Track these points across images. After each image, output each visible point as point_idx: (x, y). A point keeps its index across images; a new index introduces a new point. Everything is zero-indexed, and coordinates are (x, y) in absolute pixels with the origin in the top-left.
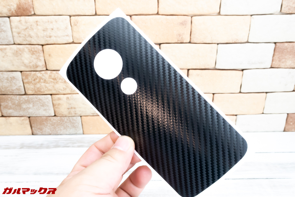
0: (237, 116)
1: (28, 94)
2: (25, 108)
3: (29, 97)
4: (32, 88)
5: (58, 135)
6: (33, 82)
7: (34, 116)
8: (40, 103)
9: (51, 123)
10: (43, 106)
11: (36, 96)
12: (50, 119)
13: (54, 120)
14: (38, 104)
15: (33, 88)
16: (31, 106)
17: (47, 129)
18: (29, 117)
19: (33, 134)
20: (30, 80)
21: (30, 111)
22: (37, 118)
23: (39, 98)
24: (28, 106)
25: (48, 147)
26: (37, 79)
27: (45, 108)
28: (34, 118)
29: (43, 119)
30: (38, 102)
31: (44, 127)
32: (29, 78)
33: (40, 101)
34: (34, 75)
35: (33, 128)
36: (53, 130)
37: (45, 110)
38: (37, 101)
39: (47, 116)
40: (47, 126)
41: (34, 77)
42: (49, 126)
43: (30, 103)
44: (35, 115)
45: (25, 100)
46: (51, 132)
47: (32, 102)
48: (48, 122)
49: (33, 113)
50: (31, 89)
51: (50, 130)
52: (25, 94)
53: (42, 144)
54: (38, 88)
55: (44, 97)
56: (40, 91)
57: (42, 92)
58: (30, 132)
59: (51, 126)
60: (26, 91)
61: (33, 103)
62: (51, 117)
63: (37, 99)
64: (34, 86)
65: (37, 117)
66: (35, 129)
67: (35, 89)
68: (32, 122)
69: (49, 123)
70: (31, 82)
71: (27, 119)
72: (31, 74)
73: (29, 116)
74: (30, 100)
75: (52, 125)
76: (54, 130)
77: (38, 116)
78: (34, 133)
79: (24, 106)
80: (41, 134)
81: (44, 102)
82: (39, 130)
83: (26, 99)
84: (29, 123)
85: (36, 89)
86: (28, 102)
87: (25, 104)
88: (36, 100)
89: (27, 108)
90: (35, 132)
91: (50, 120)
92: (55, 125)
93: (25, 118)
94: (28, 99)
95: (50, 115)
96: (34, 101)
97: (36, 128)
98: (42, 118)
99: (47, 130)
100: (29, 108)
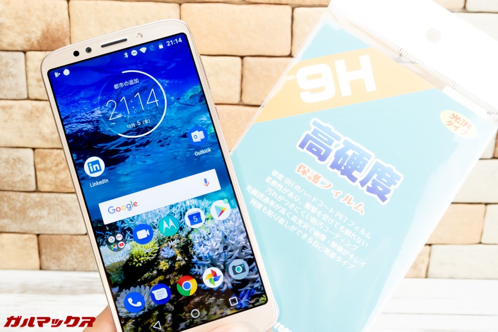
0: (433, 247)
1: (42, 190)
2: (32, 218)
3: (42, 197)
4: (51, 180)
5: (89, 271)
6: (54, 168)
7: (48, 232)
8: (62, 207)
9: (78, 247)
10: (67, 214)
11: (56, 195)
12: (77, 239)
13: (85, 241)
14: (58, 209)
15: (53, 180)
16: (45, 213)
17: (69, 259)
18: (38, 235)
19: (41, 269)
20: (50, 166)
21: (42, 222)
22: (53, 237)
23: (62, 199)
24: (39, 213)
25: (73, 292)
26: (61, 163)
27: (71, 218)
28: (47, 236)
29: (64, 240)
30: (59, 207)
31: (64, 256)
32: (48, 161)
33: (63, 205)
34: (58, 155)
35: (43, 257)
36: (81, 262)
37: (70, 222)
38: (57, 205)
39: (73, 233)
40: (70, 253)
41: (56, 159)
42: (74, 254)
43: (44, 209)
44: (51, 231)
45: (35, 202)
46: (76, 266)
47: (47, 206)
48: (74, 246)
49: (47, 226)
50: (49, 182)
51: (76, 262)
52: (37, 191)
53: (61, 287)
54: (62, 181)
55: (72, 198)
56: (65, 186)
57: (68, 188)
58: (37, 265)
59: (77, 253)
60: (39, 184)
61: (50, 208)
62: (79, 236)
63: (57, 200)
64: (55, 177)
65: (53, 234)
66: (46, 259)
67: (56, 181)
68: (42, 245)
69: (75, 248)
70: (51, 169)
71: (33, 239)
72: (51, 153)
73: (38, 233)
74: (45, 202)
75: (81, 251)
76: (84, 261)
77: (56, 233)
78: (43, 267)
79: (32, 213)
80: (56, 268)
81: (70, 208)
82: (55, 261)
83: (38, 199)
84: (36, 246)
85: (58, 181)
86: (40, 205)
87: (33, 209)
88: (56, 202)
89: (37, 217)
90: (46, 264)
91: (78, 241)
92: (86, 253)
93: (31, 236)
94: (40, 201)
95: (79, 233)
96: (52, 204)
97: (48, 257)
98: (63, 236)
99: (70, 261)
100: (41, 217)
